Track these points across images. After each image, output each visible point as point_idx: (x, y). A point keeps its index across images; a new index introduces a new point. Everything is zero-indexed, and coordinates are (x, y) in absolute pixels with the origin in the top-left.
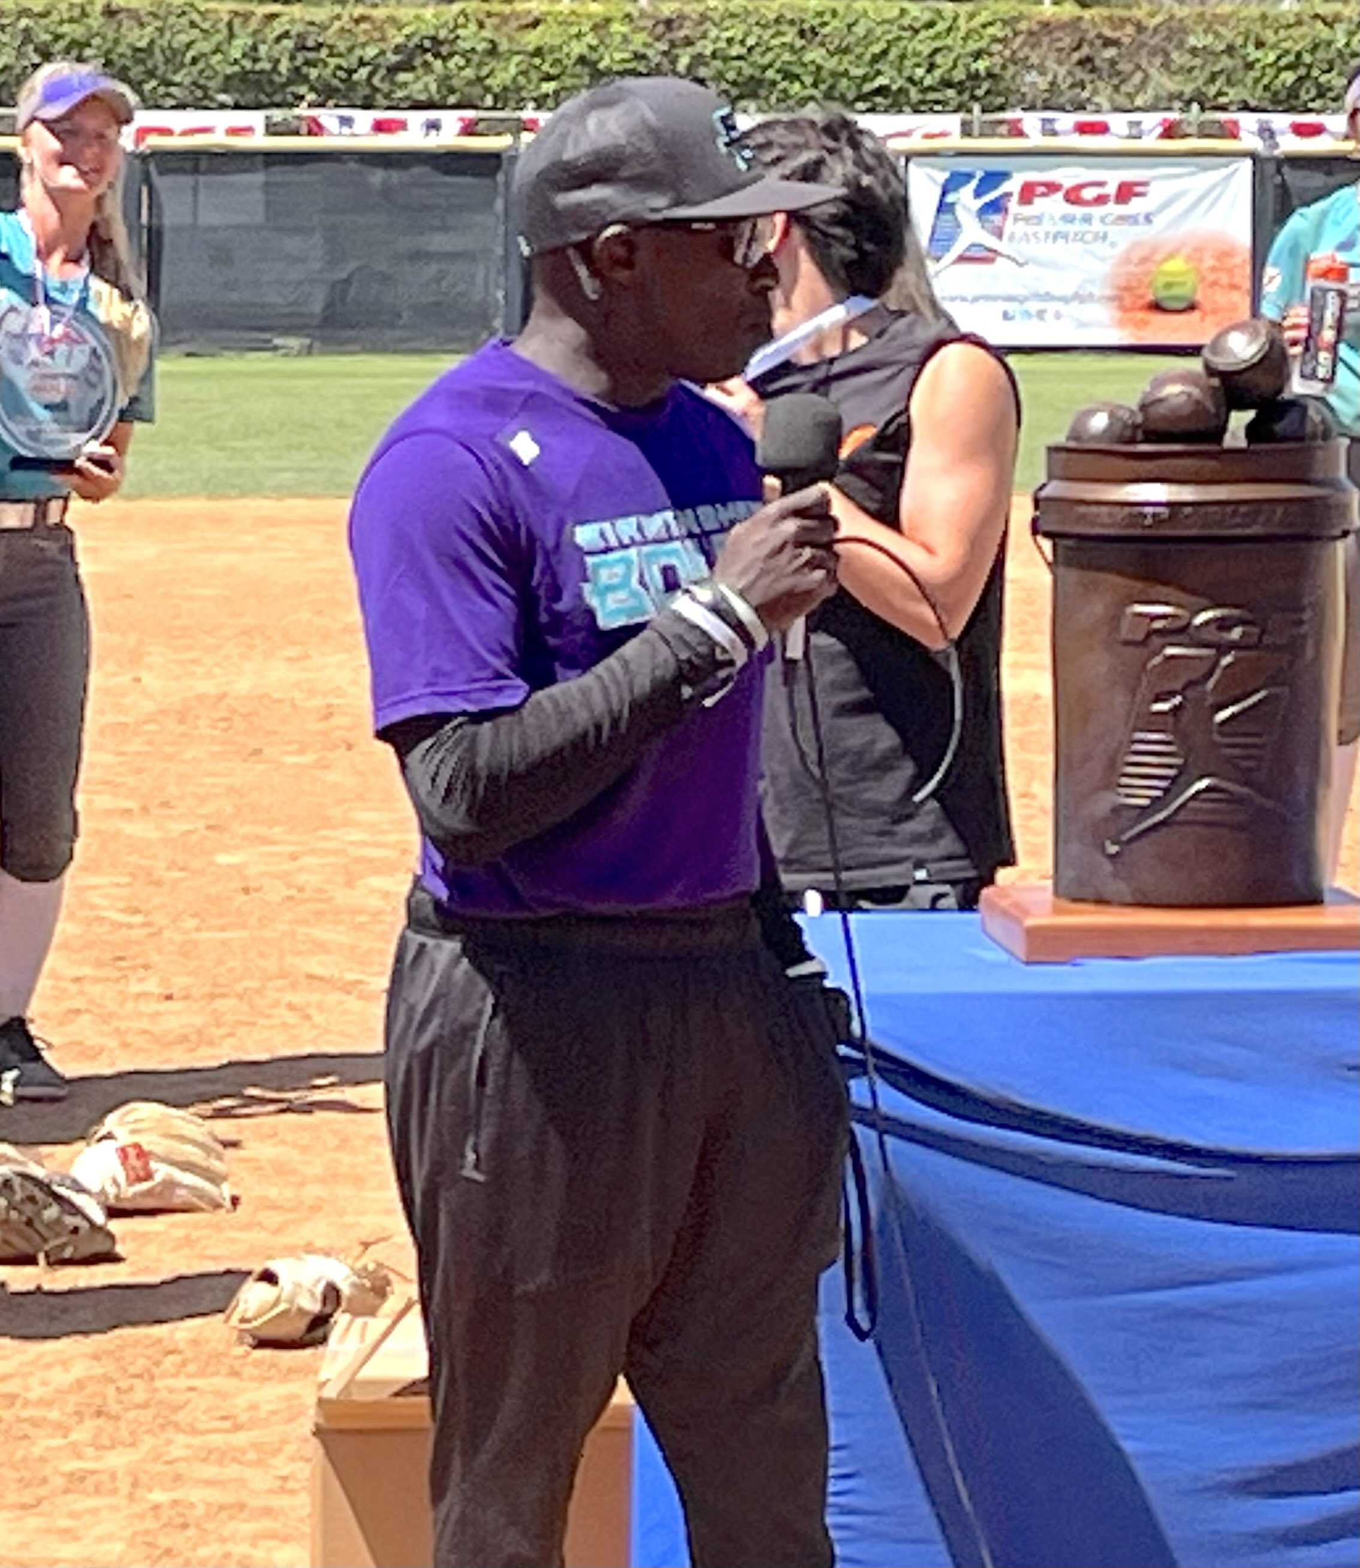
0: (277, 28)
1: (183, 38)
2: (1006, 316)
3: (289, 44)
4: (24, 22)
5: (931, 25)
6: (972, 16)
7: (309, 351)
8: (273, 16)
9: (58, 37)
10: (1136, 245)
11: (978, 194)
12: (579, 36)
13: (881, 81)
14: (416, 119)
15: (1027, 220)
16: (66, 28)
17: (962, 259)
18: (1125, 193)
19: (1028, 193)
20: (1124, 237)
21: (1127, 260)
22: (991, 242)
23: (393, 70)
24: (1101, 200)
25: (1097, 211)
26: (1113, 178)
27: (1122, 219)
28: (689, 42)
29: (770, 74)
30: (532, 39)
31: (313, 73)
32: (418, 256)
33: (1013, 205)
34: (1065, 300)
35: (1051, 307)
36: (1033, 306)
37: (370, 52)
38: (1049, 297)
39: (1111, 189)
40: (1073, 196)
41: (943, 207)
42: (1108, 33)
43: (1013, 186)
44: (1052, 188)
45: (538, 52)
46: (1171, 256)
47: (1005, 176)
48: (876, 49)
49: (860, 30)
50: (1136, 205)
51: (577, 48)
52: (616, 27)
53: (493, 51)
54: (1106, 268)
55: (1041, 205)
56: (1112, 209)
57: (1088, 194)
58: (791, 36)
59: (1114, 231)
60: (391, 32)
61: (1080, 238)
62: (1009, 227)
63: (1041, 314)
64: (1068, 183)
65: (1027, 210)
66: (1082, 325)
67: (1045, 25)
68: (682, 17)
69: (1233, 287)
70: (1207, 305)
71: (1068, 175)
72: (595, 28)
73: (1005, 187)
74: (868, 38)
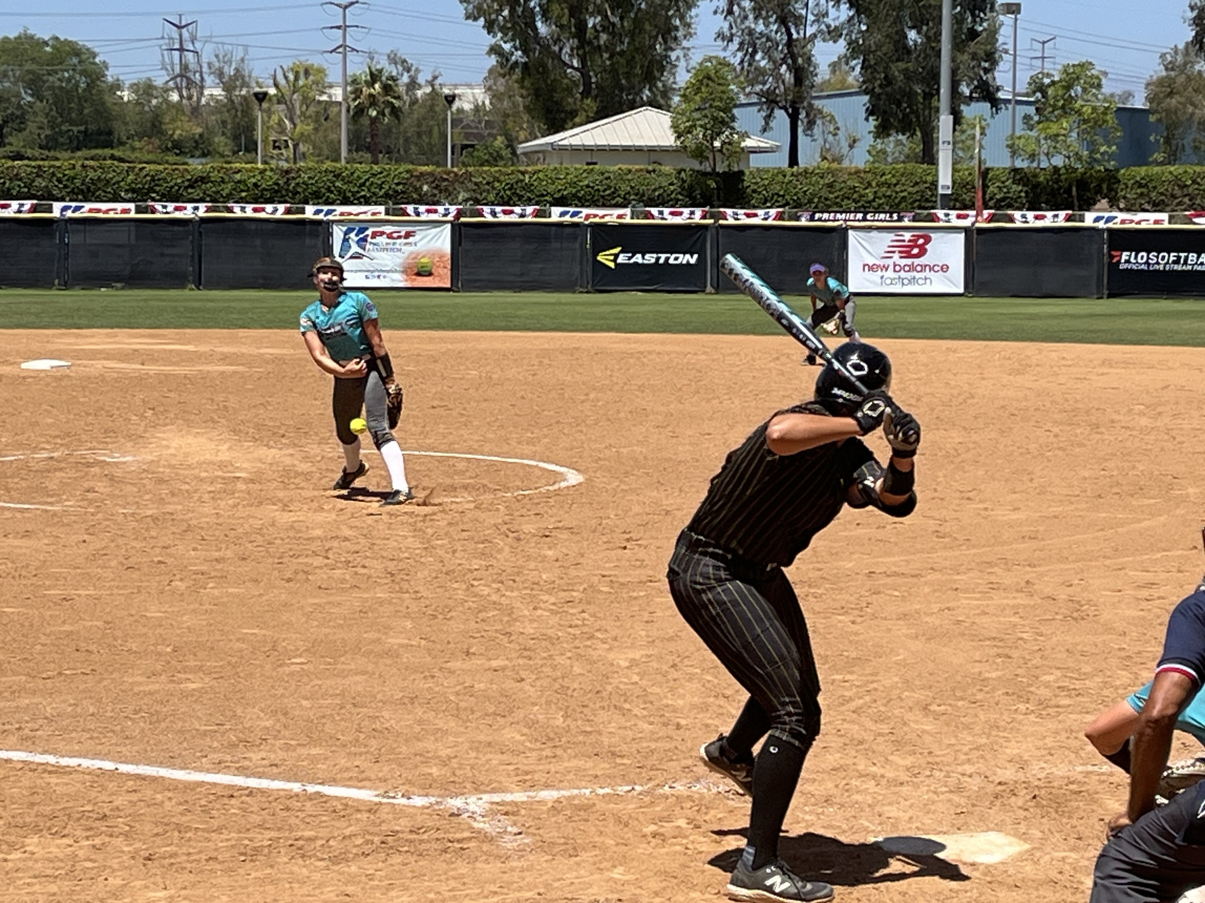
0: (144, 173)
1: (111, 176)
2: (367, 277)
3: (148, 178)
4: (52, 170)
5: (381, 173)
6: (396, 170)
7: (123, 288)
8: (144, 168)
9: (65, 175)
10: (411, 253)
11: (357, 235)
12: (254, 176)
13: (363, 193)
14: (190, 206)
15: (375, 244)
16: (67, 172)
17: (352, 257)
18: (408, 235)
19: (374, 235)
20: (407, 249)
21: (408, 258)
22: (361, 251)
23: (186, 188)
24: (399, 237)
25: (398, 241)
26: (404, 230)
27: (406, 244)
28: (294, 178)
29: (323, 190)
30: (238, 177)
31: (157, 188)
32: (162, 255)
33: (369, 239)
34: (388, 271)
35: (383, 274)
36: (376, 274)
37: (179, 181)
38: (382, 271)
39: (403, 234)
40: (390, 236)
41: (346, 240)
42: (445, 176)
43: (369, 232)
44: (382, 233)
45: (239, 182)
46: (423, 257)
47: (367, 229)
48: (362, 181)
49: (355, 175)
50: (411, 239)
51: (253, 180)
52: (268, 173)
53: (223, 181)
54: (401, 261)
55: (378, 240)
56: (403, 241)
57: (395, 235)
58: (330, 177)
59: (404, 248)
60: (186, 173)
61: (392, 250)
62: (368, 246)
63: (379, 277)
64: (388, 232)
65: (373, 241)
66: (393, 280)
67: (421, 173)
68: (292, 169)
69: (445, 267)
70: (435, 273)
71: (388, 229)
72: (261, 173)
73: (367, 233)
74: (359, 178)
